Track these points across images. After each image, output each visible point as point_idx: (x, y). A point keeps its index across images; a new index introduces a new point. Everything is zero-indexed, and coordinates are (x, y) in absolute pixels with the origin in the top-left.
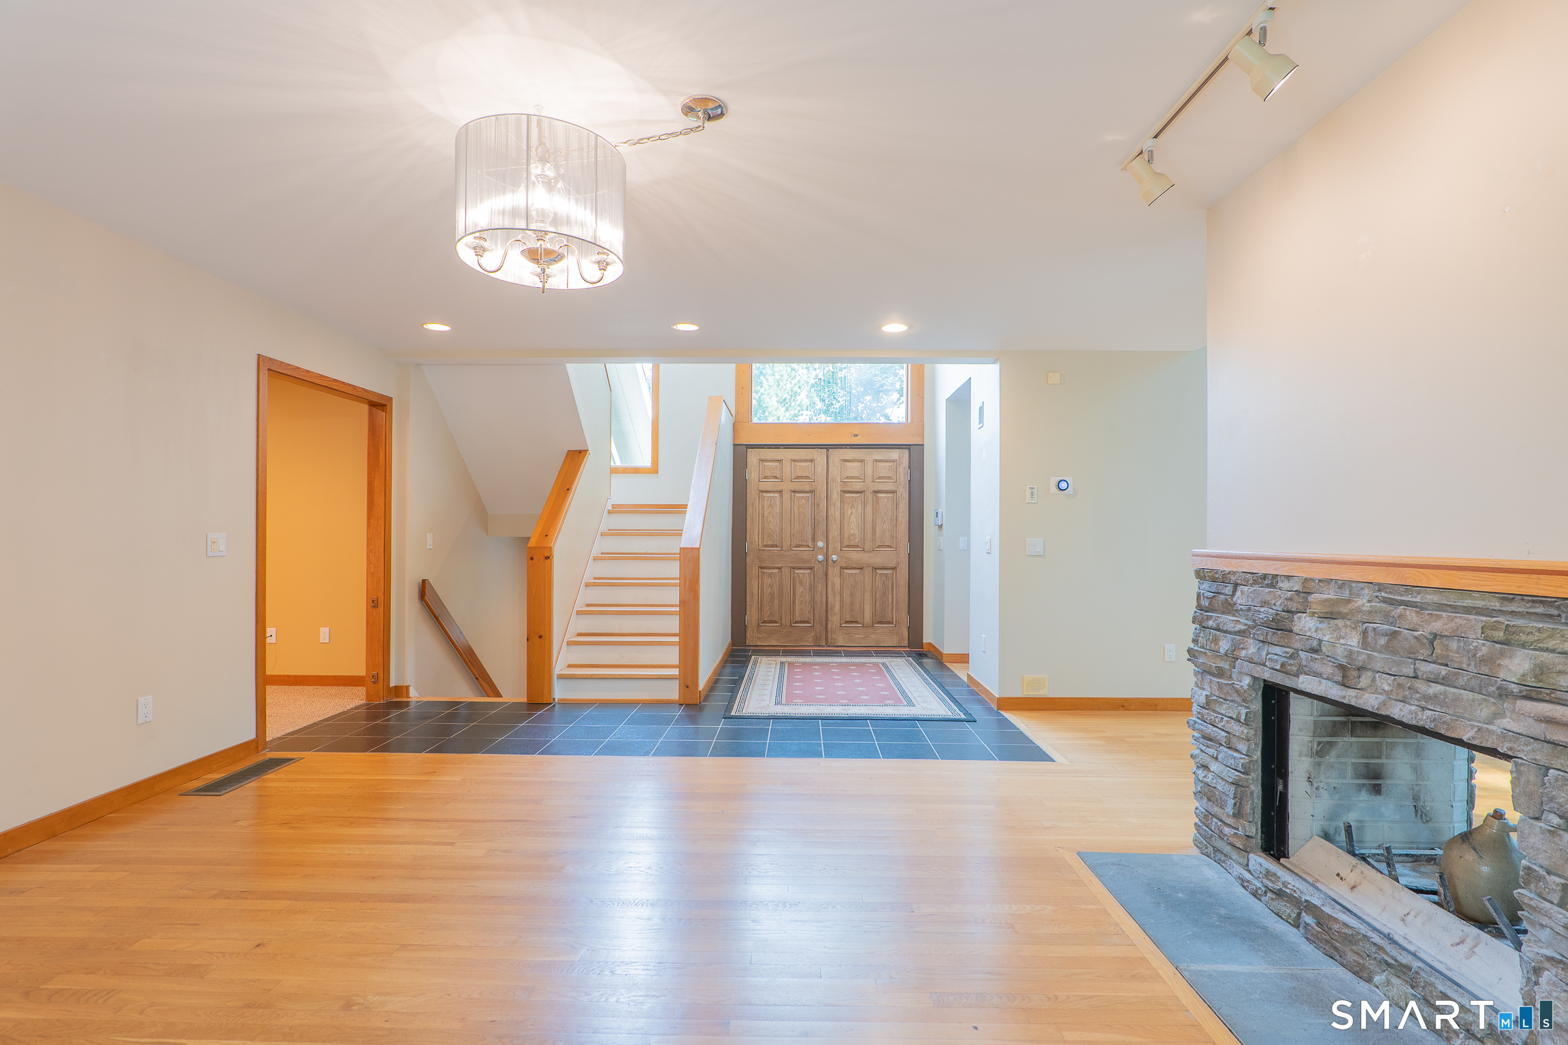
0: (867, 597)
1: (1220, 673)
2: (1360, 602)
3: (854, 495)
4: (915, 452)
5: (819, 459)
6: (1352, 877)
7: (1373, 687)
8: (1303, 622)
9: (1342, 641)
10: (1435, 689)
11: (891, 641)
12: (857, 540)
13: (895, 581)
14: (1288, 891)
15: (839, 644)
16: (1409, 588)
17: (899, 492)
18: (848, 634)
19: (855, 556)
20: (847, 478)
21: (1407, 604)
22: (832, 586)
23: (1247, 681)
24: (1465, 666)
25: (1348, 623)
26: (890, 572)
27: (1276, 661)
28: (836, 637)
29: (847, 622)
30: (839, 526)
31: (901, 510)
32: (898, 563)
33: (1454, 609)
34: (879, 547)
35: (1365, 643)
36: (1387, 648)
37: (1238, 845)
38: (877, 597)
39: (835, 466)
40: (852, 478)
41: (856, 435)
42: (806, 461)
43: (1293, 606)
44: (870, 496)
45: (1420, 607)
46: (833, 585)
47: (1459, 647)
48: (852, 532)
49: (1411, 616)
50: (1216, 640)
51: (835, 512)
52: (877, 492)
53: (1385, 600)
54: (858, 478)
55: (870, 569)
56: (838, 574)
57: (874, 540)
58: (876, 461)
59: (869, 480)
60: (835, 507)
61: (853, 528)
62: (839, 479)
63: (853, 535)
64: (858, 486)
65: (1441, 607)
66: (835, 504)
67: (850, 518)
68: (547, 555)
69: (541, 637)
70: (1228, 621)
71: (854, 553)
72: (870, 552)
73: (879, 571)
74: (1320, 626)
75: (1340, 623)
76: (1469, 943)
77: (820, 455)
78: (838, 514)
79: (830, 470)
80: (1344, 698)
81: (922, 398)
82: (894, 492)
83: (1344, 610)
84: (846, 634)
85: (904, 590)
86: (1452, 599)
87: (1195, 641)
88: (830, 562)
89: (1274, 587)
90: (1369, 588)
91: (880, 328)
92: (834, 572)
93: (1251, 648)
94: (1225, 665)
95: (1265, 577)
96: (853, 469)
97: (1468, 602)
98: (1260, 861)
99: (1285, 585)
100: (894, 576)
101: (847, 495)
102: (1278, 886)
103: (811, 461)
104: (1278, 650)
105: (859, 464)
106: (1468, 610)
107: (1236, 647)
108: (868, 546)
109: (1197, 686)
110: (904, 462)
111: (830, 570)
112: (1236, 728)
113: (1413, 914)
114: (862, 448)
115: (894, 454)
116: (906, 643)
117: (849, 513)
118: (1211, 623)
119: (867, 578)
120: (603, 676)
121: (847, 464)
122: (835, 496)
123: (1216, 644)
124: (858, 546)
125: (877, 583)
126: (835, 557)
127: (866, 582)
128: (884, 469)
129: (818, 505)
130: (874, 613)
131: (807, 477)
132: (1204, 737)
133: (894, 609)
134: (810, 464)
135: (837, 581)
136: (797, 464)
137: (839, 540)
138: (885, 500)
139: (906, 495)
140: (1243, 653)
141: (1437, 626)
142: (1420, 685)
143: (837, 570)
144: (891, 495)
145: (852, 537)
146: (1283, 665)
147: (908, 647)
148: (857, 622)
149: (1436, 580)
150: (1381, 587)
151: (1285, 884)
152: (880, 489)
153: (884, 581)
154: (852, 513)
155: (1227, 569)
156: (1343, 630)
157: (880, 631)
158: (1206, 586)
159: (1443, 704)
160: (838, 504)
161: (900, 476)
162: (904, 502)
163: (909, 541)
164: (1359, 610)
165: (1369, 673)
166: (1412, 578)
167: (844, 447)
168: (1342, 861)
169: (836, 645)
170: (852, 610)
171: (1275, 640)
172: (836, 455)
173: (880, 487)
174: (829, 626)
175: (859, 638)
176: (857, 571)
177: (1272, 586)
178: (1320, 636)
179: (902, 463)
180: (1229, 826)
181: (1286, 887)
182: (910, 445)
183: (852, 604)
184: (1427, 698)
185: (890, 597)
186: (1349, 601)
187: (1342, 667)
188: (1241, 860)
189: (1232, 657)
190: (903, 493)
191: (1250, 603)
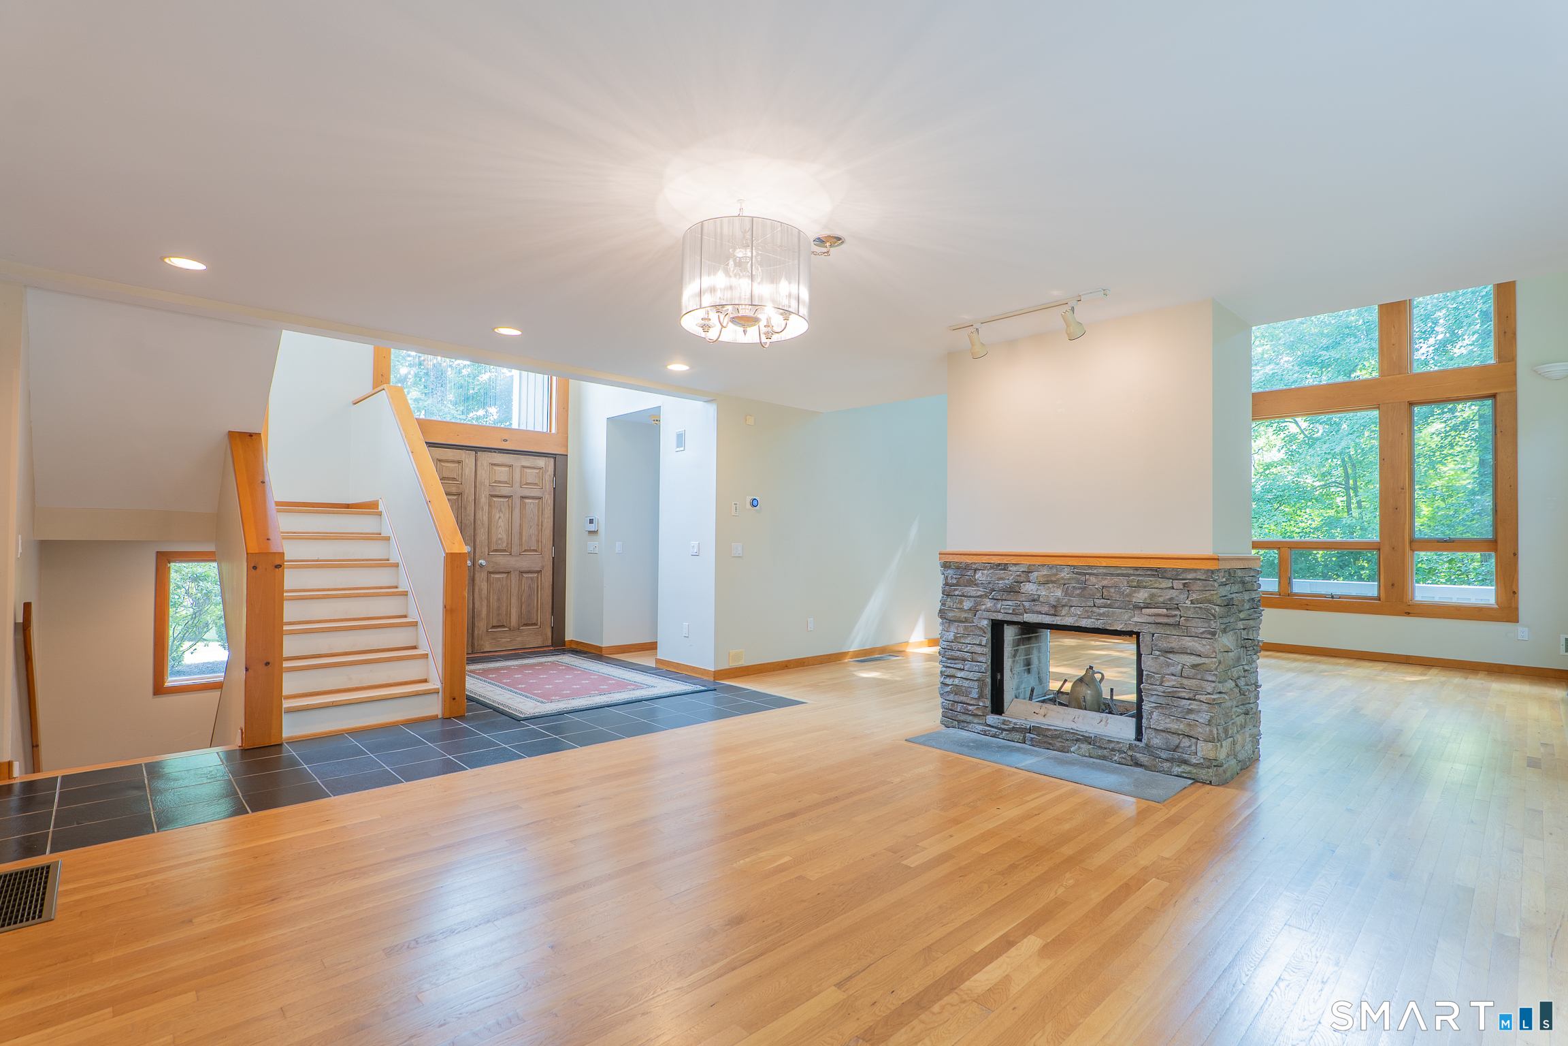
0: (514, 600)
1: (966, 620)
2: (1063, 575)
3: (502, 500)
4: (560, 461)
5: (467, 461)
6: (1042, 711)
7: (1069, 614)
8: (1027, 586)
9: (1052, 594)
10: (1102, 610)
11: (535, 642)
12: (505, 545)
13: (539, 584)
14: (1018, 726)
15: (485, 650)
16: (1090, 567)
17: (545, 498)
18: (495, 639)
19: (503, 560)
20: (495, 482)
21: (1090, 574)
22: (479, 592)
23: (985, 623)
24: (1118, 599)
25: (1055, 585)
26: (536, 575)
27: (1009, 609)
28: (482, 642)
29: (493, 627)
30: (487, 530)
31: (546, 516)
32: (543, 567)
33: (1112, 575)
34: (525, 551)
35: (1066, 594)
36: (1079, 595)
37: (979, 714)
38: (523, 600)
39: (484, 469)
40: (500, 482)
41: (505, 440)
42: (453, 462)
43: (1022, 579)
44: (517, 501)
45: (1096, 575)
46: (480, 590)
47: (1115, 591)
48: (500, 536)
49: (1093, 579)
50: (961, 602)
51: (483, 516)
52: (522, 497)
53: (1077, 573)
54: (506, 483)
55: (517, 573)
56: (485, 578)
57: (521, 545)
58: (524, 467)
59: (517, 485)
60: (482, 510)
61: (500, 533)
62: (487, 483)
63: (501, 539)
64: (505, 491)
65: (1106, 574)
66: (483, 508)
67: (498, 522)
68: (278, 563)
69: (267, 664)
70: (971, 591)
71: (501, 558)
72: (517, 556)
73: (525, 575)
74: (1039, 588)
75: (1050, 585)
76: (1104, 720)
77: (468, 458)
78: (485, 518)
79: (479, 473)
80: (1054, 621)
81: (567, 411)
82: (540, 498)
83: (1053, 579)
84: (492, 639)
85: (548, 592)
86: (1112, 571)
87: (943, 604)
88: (477, 567)
89: (1005, 570)
90: (1068, 568)
91: (666, 366)
92: (481, 577)
93: (989, 604)
94: (970, 615)
95: (999, 565)
96: (502, 474)
97: (1119, 572)
98: (992, 719)
99: (1014, 568)
100: (539, 579)
101: (495, 499)
102: (1012, 725)
103: (459, 462)
104: (1010, 603)
105: (507, 469)
106: (1118, 575)
107: (977, 604)
108: (515, 550)
109: (944, 631)
110: (549, 470)
111: (477, 575)
112: (978, 649)
113: (1076, 717)
114: (510, 453)
115: (541, 462)
116: (549, 642)
117: (497, 517)
118: (957, 593)
119: (513, 582)
120: (345, 702)
121: (496, 468)
122: (483, 500)
123: (961, 604)
124: (505, 551)
125: (523, 586)
126: (482, 562)
127: (513, 586)
128: (531, 475)
129: (465, 508)
130: (520, 616)
131: (454, 479)
132: (949, 659)
133: (539, 611)
134: (457, 465)
135: (484, 586)
136: (443, 464)
137: (486, 544)
138: (532, 505)
139: (551, 502)
140: (983, 607)
141: (1105, 583)
142: (1095, 609)
143: (484, 575)
144: (537, 501)
145: (500, 542)
146: (1013, 610)
147: (552, 646)
148: (503, 626)
149: (1104, 563)
150: (1075, 567)
151: (1015, 724)
152: (527, 495)
153: (530, 584)
154: (500, 518)
155: (970, 562)
156: (1052, 589)
157: (526, 633)
158: (950, 572)
159: (1108, 616)
160: (486, 508)
161: (546, 483)
162: (549, 508)
163: (553, 545)
164: (1063, 578)
165: (1067, 608)
166: (1092, 562)
167: (493, 450)
168: (1034, 706)
169: (482, 651)
170: (498, 615)
171: (1009, 597)
172: (485, 458)
173: (527, 493)
174: (476, 632)
175: (506, 641)
176: (505, 575)
177: (1004, 569)
178: (1039, 593)
179: (548, 471)
180: (971, 705)
181: (1017, 725)
182: (556, 455)
183: (499, 608)
184: (1100, 615)
185: (536, 597)
186: (1056, 575)
187: (1055, 607)
188: (981, 722)
189: (974, 610)
190: (548, 499)
191: (989, 579)
